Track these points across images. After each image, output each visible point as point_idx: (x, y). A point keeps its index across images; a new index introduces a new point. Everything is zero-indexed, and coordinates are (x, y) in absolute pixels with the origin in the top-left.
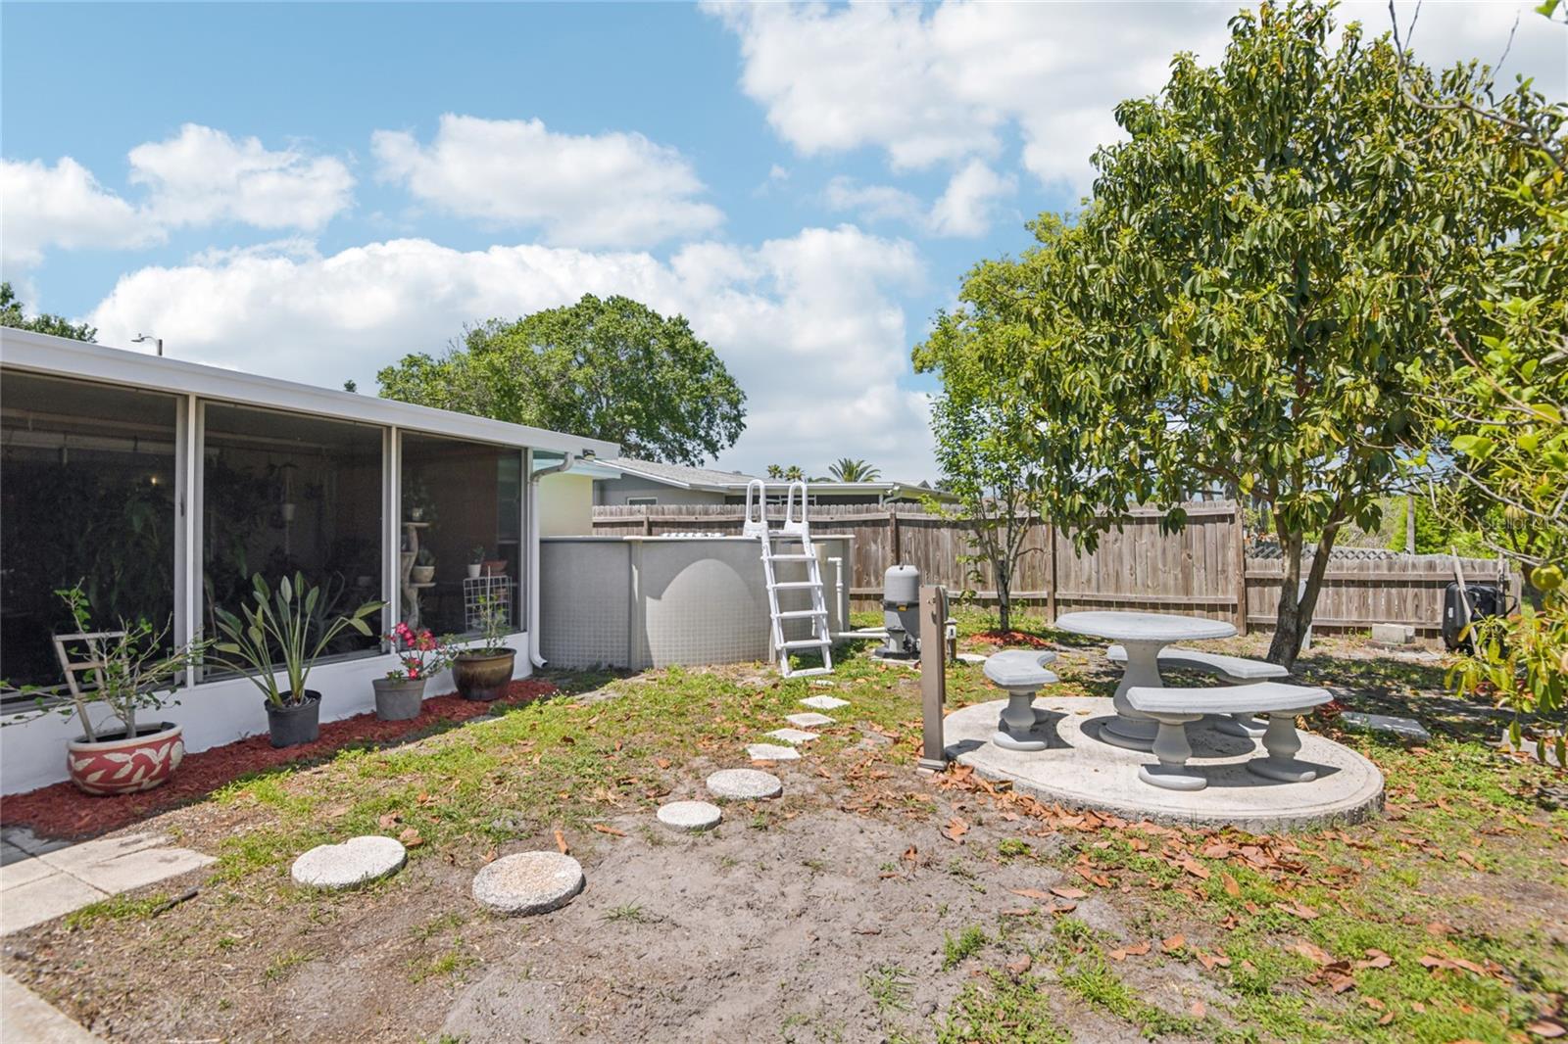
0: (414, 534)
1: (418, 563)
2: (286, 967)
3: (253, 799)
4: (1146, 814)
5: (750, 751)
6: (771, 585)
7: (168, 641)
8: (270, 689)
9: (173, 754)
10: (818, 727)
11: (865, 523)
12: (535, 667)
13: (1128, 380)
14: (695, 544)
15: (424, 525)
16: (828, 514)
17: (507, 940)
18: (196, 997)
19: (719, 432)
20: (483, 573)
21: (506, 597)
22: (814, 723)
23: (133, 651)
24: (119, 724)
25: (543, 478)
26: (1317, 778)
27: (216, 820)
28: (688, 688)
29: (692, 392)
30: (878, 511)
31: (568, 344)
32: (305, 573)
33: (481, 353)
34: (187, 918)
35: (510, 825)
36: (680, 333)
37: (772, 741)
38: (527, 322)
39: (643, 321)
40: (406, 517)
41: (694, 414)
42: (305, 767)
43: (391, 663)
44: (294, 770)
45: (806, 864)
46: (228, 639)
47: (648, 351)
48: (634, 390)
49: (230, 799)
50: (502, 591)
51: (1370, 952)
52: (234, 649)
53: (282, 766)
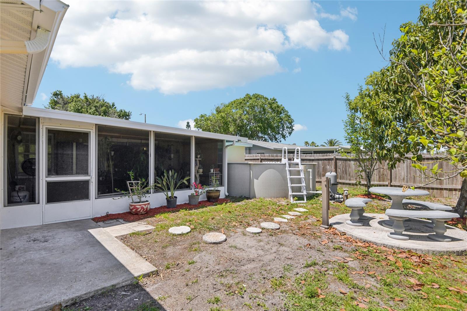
0: (198, 162)
1: (199, 168)
2: (166, 246)
3: (163, 217)
4: (384, 244)
5: (274, 219)
6: (288, 177)
7: (148, 183)
8: (167, 195)
9: (148, 207)
10: (296, 215)
11: (325, 159)
12: (226, 196)
13: (400, 113)
14: (267, 165)
15: (200, 159)
16: (314, 157)
17: (208, 248)
18: (150, 249)
19: (286, 132)
20: (214, 171)
21: (219, 177)
22: (296, 214)
23: (141, 185)
24: (139, 200)
25: (228, 147)
26: (451, 241)
27: (155, 221)
28: (263, 203)
29: (277, 120)
30: (330, 156)
31: (242, 109)
32: (174, 170)
33: (219, 113)
34: (149, 236)
35: (213, 227)
36: (274, 103)
37: (281, 217)
38: (231, 103)
39: (263, 100)
40: (196, 157)
41: (278, 127)
42: (173, 212)
43: (192, 192)
44: (171, 213)
45: (279, 244)
46: (159, 184)
47: (264, 110)
48: (260, 120)
49: (158, 217)
50: (218, 176)
51: (433, 284)
52: (160, 185)
53: (169, 212)
